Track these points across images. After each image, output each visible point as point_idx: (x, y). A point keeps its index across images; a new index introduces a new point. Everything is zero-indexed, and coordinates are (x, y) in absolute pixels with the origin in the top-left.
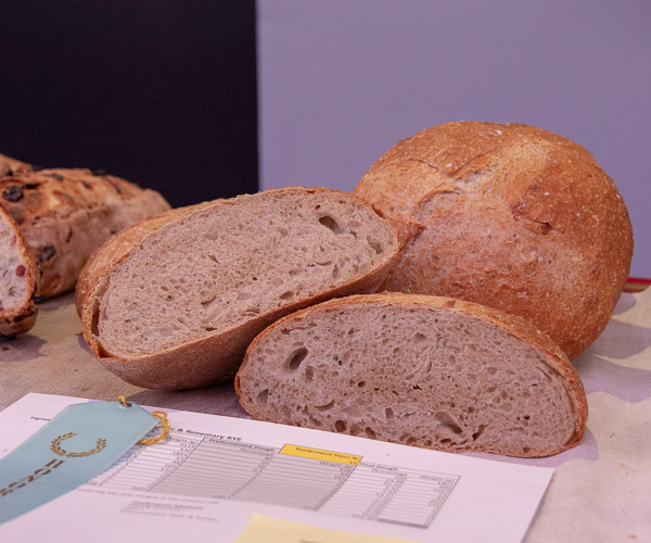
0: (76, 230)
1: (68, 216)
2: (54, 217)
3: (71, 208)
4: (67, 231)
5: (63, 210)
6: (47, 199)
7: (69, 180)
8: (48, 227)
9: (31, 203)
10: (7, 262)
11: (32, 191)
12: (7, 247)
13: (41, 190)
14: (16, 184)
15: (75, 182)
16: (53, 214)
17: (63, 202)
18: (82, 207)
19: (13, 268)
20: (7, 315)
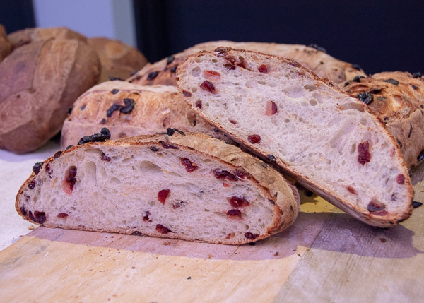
0: (414, 126)
1: (408, 116)
2: (399, 117)
3: (410, 109)
4: (409, 129)
5: (404, 111)
6: (390, 102)
7: (402, 84)
8: (395, 126)
9: (380, 105)
10: (388, 171)
11: (378, 95)
12: (387, 157)
13: (385, 94)
14: (365, 89)
15: (406, 85)
16: (397, 114)
17: (403, 104)
18: (417, 107)
19: (394, 176)
20: (391, 218)
